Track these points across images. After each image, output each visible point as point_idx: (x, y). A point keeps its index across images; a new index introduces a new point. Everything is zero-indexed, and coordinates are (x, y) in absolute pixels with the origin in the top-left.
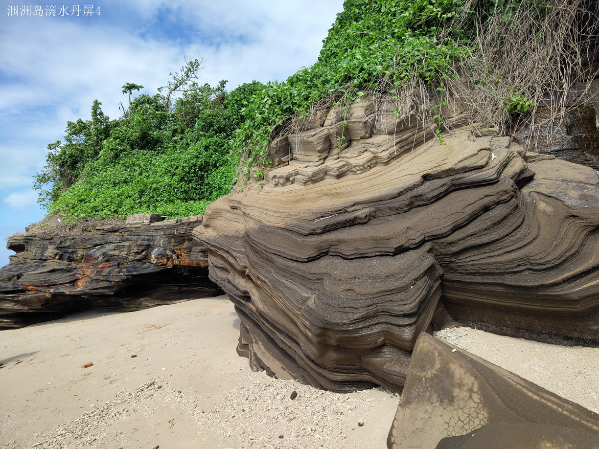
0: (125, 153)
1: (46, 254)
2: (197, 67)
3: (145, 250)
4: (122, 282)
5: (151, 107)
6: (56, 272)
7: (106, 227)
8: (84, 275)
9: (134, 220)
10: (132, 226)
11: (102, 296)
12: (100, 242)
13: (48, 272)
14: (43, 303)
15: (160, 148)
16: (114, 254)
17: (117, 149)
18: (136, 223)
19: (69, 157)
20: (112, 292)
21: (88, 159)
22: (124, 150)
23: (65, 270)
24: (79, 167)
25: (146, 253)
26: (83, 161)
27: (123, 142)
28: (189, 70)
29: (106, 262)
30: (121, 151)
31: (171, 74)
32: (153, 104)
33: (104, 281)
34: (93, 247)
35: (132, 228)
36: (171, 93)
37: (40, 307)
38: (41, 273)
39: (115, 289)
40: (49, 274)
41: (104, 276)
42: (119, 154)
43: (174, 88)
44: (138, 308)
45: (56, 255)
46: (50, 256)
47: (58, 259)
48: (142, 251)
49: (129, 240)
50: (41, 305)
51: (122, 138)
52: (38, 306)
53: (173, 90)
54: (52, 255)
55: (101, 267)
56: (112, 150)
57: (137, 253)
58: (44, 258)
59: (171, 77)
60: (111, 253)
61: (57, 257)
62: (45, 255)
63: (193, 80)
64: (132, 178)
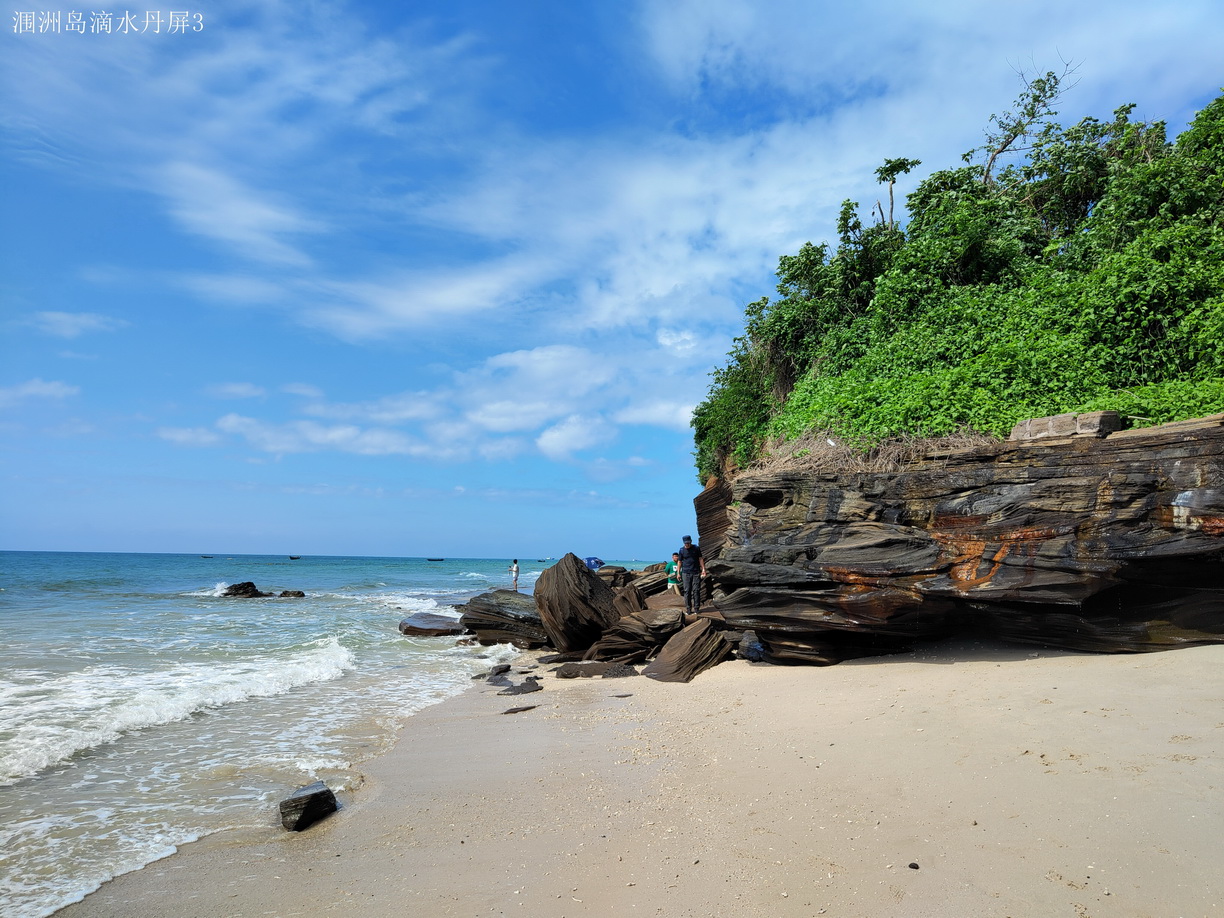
0: (931, 296)
1: (843, 509)
2: (1052, 88)
3: (1140, 496)
4: (1115, 575)
5: (961, 195)
6: (896, 546)
7: (957, 452)
8: (960, 555)
9: (1039, 432)
10: (1041, 444)
11: (1050, 607)
12: (972, 482)
13: (878, 546)
14: (891, 614)
15: (1010, 276)
16: (1044, 508)
17: (912, 291)
18: (1049, 438)
19: (790, 325)
20: (1077, 599)
21: (826, 325)
22: (929, 290)
23: (912, 544)
24: (809, 343)
25: (1147, 504)
26: (816, 329)
27: (923, 272)
28: (1036, 99)
29: (1025, 525)
30: (922, 292)
31: (993, 116)
32: (965, 187)
33: (1051, 569)
34: (951, 494)
35: (1042, 448)
36: (993, 159)
37: (886, 622)
38: (862, 548)
39: (1088, 593)
40: (881, 550)
41: (1051, 557)
42: (918, 300)
43: (1000, 147)
44: (1142, 645)
45: (869, 511)
46: (854, 515)
47: (876, 520)
48: (1132, 499)
49: (1059, 475)
50: (887, 619)
51: (922, 264)
52: (879, 619)
53: (999, 152)
54: (858, 511)
55: (1014, 536)
56: (901, 293)
57: (1117, 505)
58: (840, 518)
59: (995, 124)
60: (1034, 504)
61: (873, 516)
62: (840, 511)
63: (1047, 119)
64: (958, 348)
